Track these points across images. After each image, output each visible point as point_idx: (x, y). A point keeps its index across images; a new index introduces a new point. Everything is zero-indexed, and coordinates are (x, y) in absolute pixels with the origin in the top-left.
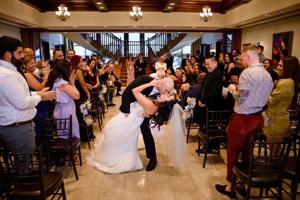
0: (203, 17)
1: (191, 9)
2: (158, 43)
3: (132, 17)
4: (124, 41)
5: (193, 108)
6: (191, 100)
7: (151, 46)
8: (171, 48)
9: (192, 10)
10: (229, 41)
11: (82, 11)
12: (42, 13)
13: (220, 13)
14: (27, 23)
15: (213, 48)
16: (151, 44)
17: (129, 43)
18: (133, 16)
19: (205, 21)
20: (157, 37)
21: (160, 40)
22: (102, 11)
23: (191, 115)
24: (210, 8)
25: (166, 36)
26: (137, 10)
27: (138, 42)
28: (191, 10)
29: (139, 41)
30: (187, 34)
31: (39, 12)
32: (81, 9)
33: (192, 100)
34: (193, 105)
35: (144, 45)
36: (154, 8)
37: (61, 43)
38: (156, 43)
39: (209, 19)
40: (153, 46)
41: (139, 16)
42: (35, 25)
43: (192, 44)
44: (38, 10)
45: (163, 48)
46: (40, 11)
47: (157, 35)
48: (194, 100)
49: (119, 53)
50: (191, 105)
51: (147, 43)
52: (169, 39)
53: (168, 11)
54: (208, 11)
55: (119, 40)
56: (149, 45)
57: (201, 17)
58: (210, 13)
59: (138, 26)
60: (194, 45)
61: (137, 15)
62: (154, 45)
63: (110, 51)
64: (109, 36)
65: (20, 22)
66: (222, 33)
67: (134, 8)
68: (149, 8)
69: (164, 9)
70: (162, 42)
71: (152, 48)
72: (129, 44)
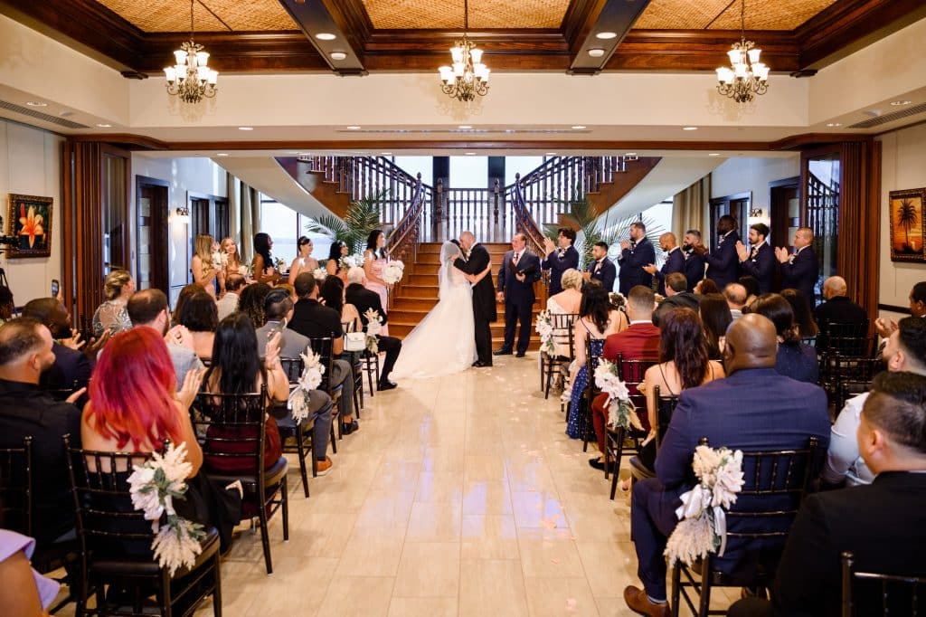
0: (729, 86)
1: (679, 58)
2: (552, 195)
3: (451, 86)
4: (431, 185)
5: (728, 506)
6: (718, 460)
7: (528, 206)
8: (601, 212)
9: (685, 65)
10: (815, 186)
11: (271, 70)
12: (133, 82)
13: (792, 75)
14: (70, 114)
15: (760, 212)
16: (528, 198)
17: (451, 193)
18: (452, 81)
19: (738, 101)
20: (549, 173)
21: (559, 185)
22: (344, 71)
23: (717, 538)
24: (756, 47)
25: (580, 169)
26: (470, 60)
27: (482, 190)
28: (679, 64)
29: (486, 186)
30: (660, 158)
31: (122, 76)
32: (270, 65)
33: (725, 462)
34: (729, 491)
35: (504, 202)
36: (535, 58)
37: (217, 190)
38: (545, 194)
39: (756, 91)
40: (535, 205)
41: (476, 81)
42: (105, 122)
43: (675, 196)
44: (118, 70)
45: (569, 211)
46: (126, 74)
47: (550, 166)
48: (730, 459)
49: (409, 228)
50: (717, 489)
51: (514, 194)
52: (592, 179)
53: (591, 71)
54: (752, 60)
55: (414, 183)
56: (519, 204)
57: (722, 83)
58: (758, 64)
59: (475, 126)
60: (682, 200)
61: (468, 77)
62: (538, 202)
63: (381, 221)
64: (381, 169)
65: (42, 107)
66: (799, 153)
67: (457, 52)
68: (516, 59)
69: (572, 60)
70: (566, 190)
71: (529, 210)
72: (451, 198)
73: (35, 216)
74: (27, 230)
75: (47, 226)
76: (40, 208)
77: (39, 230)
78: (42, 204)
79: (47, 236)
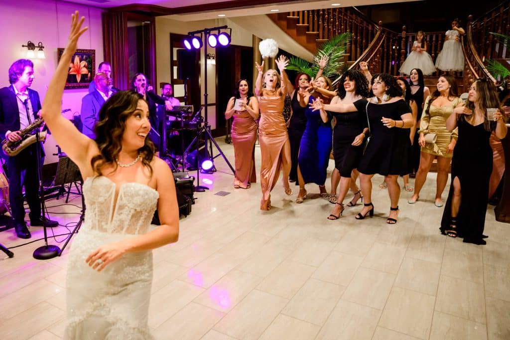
73: (80, 62)
74: (74, 71)
75: (91, 68)
76: (84, 57)
77: (84, 71)
78: (84, 54)
79: (91, 74)
